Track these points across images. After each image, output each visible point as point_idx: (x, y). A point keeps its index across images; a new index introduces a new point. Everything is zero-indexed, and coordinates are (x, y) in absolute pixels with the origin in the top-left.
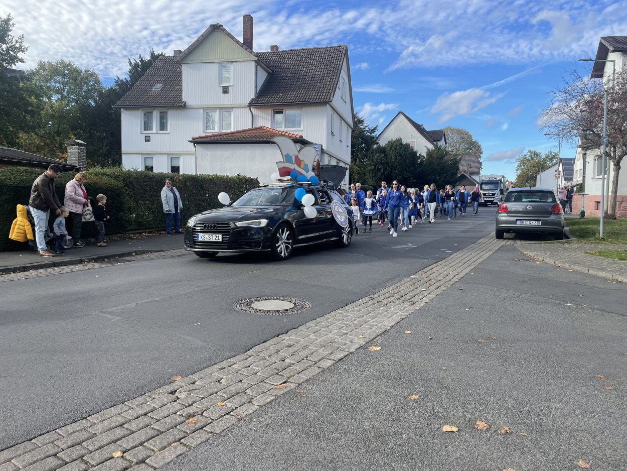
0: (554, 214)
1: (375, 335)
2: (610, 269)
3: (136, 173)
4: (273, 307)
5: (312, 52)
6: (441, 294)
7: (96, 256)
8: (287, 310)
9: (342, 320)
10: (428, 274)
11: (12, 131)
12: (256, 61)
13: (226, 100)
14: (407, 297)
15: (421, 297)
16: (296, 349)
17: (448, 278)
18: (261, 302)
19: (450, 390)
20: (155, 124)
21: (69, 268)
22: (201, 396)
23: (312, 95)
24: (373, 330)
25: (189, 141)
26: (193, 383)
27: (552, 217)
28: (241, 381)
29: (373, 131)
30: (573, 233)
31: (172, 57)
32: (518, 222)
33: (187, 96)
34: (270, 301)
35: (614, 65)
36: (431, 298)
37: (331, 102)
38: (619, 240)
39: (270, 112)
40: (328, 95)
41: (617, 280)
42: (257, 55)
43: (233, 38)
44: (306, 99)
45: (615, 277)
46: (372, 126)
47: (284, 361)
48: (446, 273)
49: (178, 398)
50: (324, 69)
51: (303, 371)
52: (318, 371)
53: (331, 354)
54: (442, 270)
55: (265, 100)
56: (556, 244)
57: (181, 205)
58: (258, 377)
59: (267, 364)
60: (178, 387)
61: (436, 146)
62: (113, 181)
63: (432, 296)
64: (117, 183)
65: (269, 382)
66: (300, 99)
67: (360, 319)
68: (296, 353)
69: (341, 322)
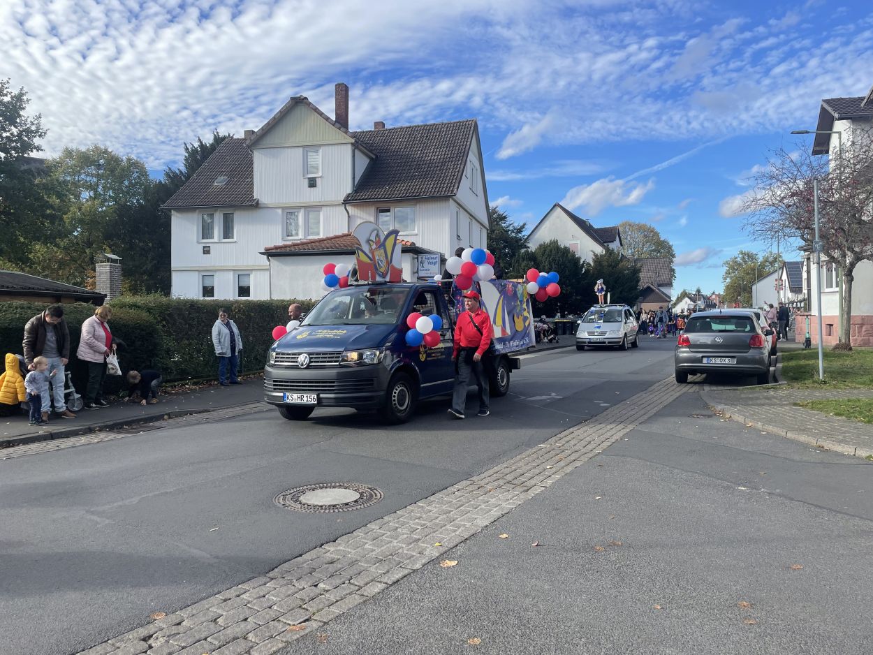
0: (754, 348)
1: (457, 540)
2: (816, 431)
3: (178, 302)
4: (329, 499)
5: (429, 130)
6: (571, 474)
7: (112, 423)
8: (347, 504)
9: (419, 518)
10: (563, 442)
11: (23, 243)
12: (352, 144)
13: (313, 196)
14: (522, 479)
15: (542, 478)
16: (340, 566)
17: (590, 447)
18: (316, 491)
19: (529, 628)
20: (217, 231)
21: (72, 441)
22: (183, 645)
23: (429, 186)
24: (457, 533)
25: (261, 253)
26: (179, 624)
27: (751, 353)
28: (246, 620)
29: (520, 231)
30: (785, 372)
31: (241, 139)
32: (705, 360)
33: (261, 192)
34: (328, 489)
35: (840, 138)
36: (554, 481)
37: (455, 195)
38: (846, 383)
39: (372, 210)
40: (450, 187)
41: (823, 447)
42: (354, 135)
43: (321, 114)
44: (421, 192)
45: (821, 443)
46: (517, 224)
47: (316, 586)
48: (588, 439)
49: (150, 647)
50: (446, 151)
51: (337, 601)
52: (357, 599)
53: (385, 574)
54: (586, 434)
55: (365, 194)
56: (758, 391)
57: (240, 345)
58: (271, 613)
59: (289, 593)
60: (156, 629)
61: (607, 249)
62: (144, 315)
63: (557, 477)
64: (151, 318)
65: (285, 621)
66: (413, 193)
67: (444, 516)
68: (338, 573)
69: (417, 520)
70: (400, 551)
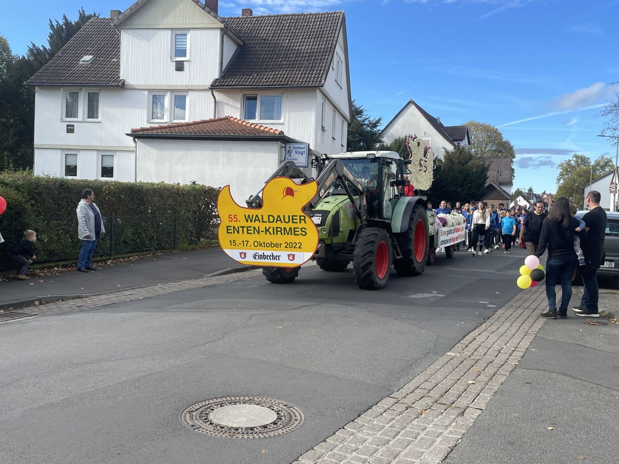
4: (244, 419)
5: (297, 19)
8: (265, 427)
10: (471, 349)
12: (221, 29)
14: (449, 397)
15: (471, 397)
18: (225, 407)
20: (82, 110)
25: (127, 135)
29: (375, 125)
33: (127, 73)
34: (238, 405)
36: (486, 401)
37: (322, 86)
39: (240, 96)
40: (318, 78)
42: (223, 21)
44: (288, 81)
46: (373, 119)
48: (496, 347)
55: (234, 81)
61: (457, 148)
63: (487, 396)
66: (281, 81)
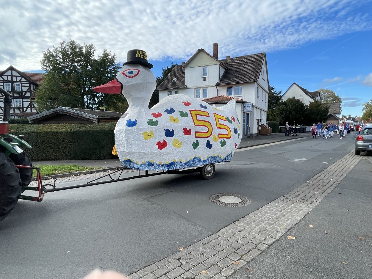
1: (290, 226)
4: (230, 201)
5: (247, 57)
8: (237, 204)
12: (219, 64)
13: (205, 84)
16: (244, 233)
17: (331, 184)
22: (194, 265)
23: (247, 79)
24: (289, 222)
26: (190, 254)
28: (215, 255)
29: (279, 94)
32: (370, 146)
33: (187, 83)
34: (228, 196)
36: (322, 199)
37: (257, 81)
39: (226, 88)
40: (255, 78)
42: (220, 61)
43: (208, 54)
44: (244, 81)
47: (238, 242)
48: (328, 180)
49: (182, 264)
50: (254, 65)
51: (249, 251)
53: (265, 239)
54: (326, 178)
58: (224, 253)
59: (228, 244)
60: (182, 255)
61: (315, 100)
65: (231, 258)
66: (241, 81)
67: (280, 213)
68: (244, 237)
69: (269, 214)
70: (267, 229)
